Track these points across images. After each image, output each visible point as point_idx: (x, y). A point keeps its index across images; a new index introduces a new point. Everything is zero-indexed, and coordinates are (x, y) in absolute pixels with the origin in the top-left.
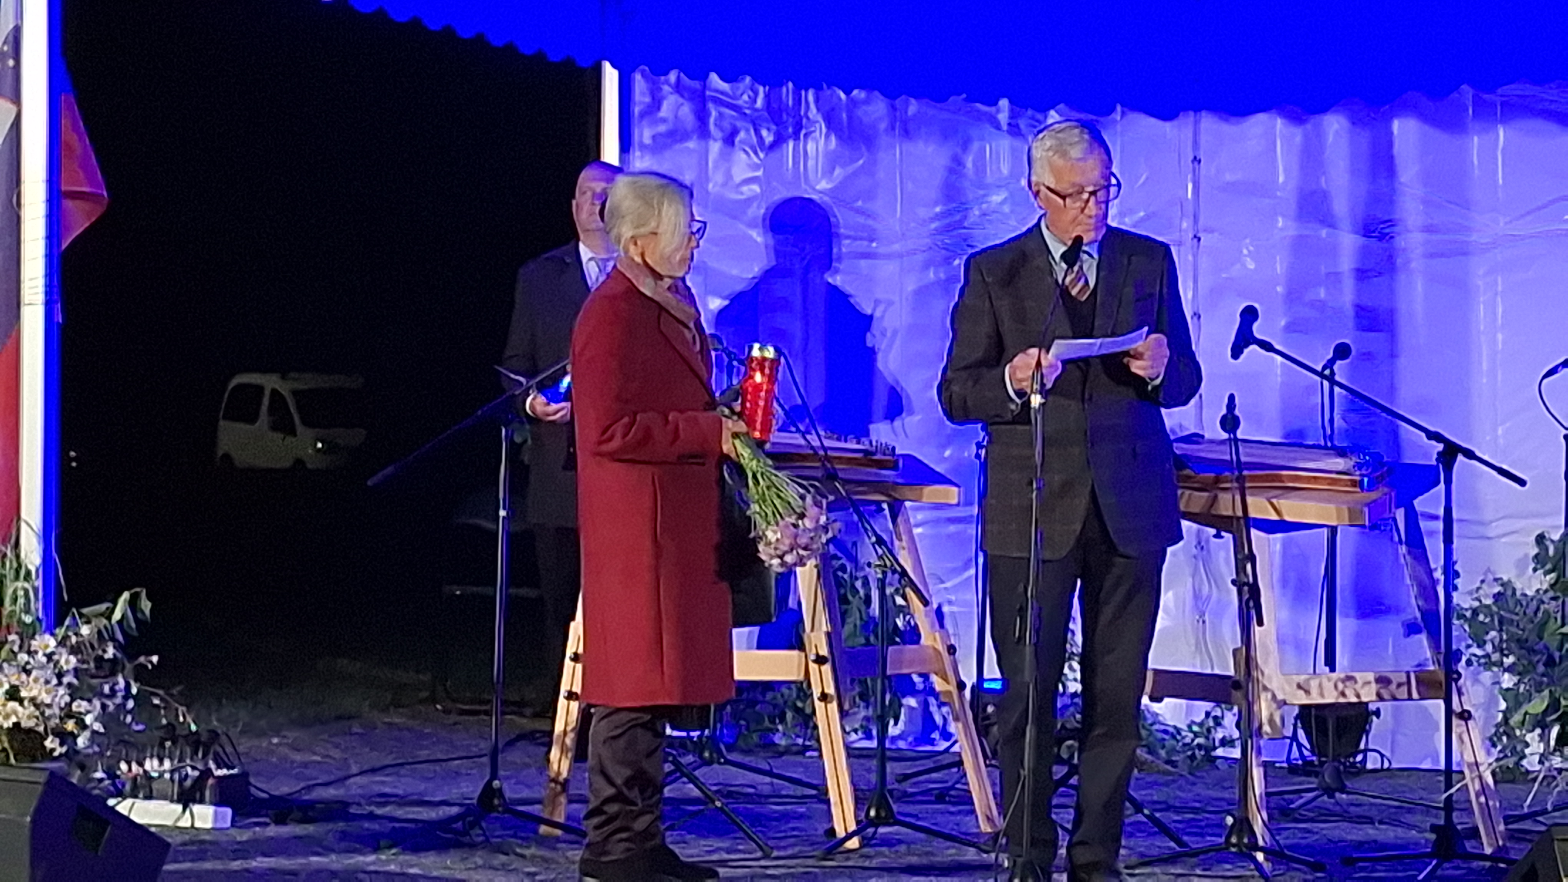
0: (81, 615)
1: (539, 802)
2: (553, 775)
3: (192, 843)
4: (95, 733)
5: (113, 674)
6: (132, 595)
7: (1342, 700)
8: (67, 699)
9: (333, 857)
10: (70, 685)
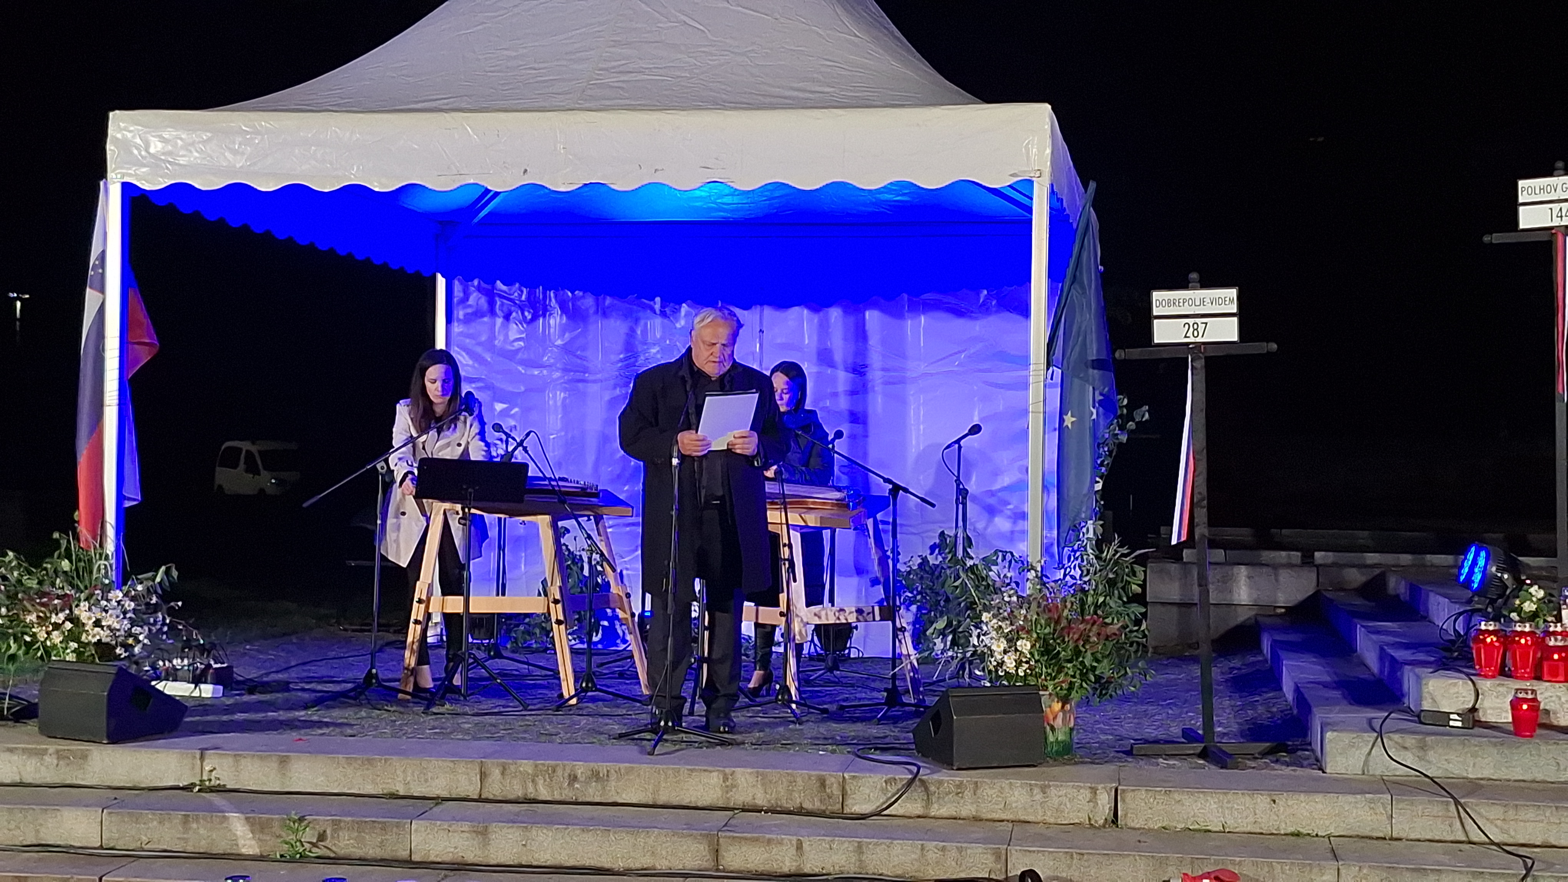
0: (137, 579)
1: (398, 680)
2: (406, 666)
3: (200, 705)
4: (144, 644)
5: (156, 612)
6: (167, 568)
7: (838, 622)
8: (129, 626)
9: (281, 712)
10: (130, 618)
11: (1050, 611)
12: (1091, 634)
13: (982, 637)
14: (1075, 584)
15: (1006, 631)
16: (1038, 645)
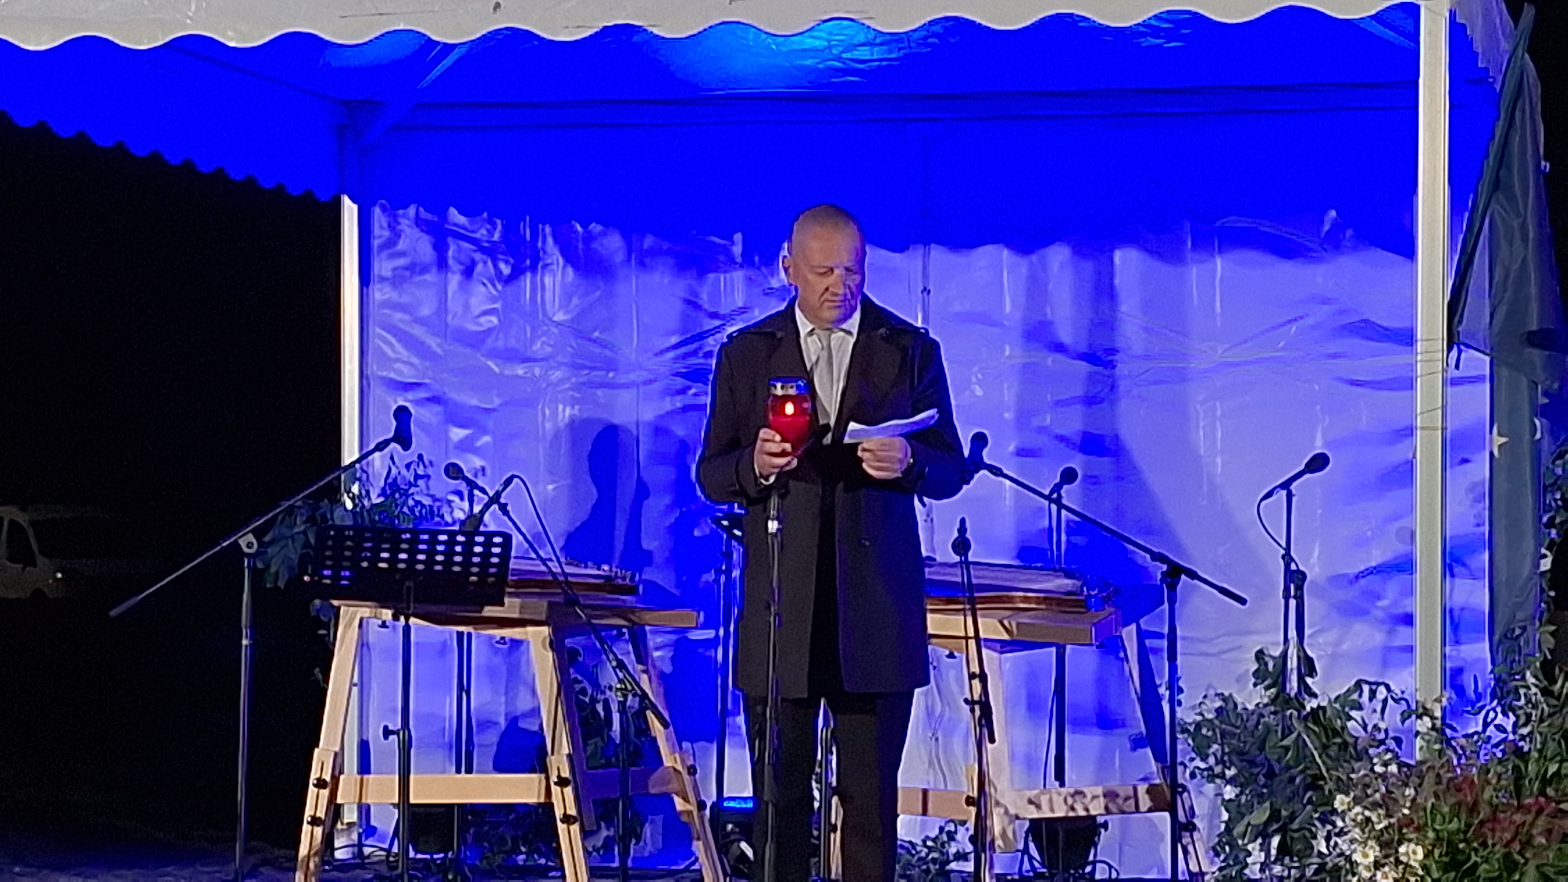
7: (1071, 814)
11: (1459, 790)
12: (1534, 832)
13: (1334, 839)
14: (1504, 740)
15: (1378, 827)
16: (1437, 852)
